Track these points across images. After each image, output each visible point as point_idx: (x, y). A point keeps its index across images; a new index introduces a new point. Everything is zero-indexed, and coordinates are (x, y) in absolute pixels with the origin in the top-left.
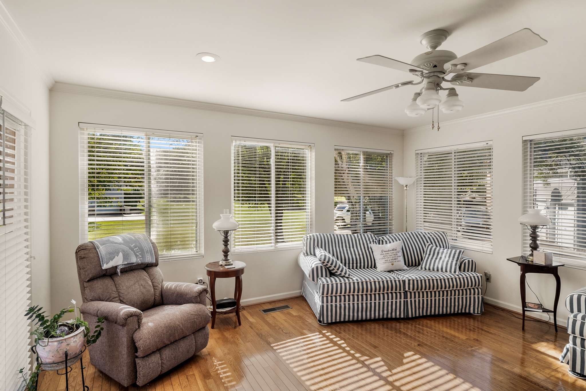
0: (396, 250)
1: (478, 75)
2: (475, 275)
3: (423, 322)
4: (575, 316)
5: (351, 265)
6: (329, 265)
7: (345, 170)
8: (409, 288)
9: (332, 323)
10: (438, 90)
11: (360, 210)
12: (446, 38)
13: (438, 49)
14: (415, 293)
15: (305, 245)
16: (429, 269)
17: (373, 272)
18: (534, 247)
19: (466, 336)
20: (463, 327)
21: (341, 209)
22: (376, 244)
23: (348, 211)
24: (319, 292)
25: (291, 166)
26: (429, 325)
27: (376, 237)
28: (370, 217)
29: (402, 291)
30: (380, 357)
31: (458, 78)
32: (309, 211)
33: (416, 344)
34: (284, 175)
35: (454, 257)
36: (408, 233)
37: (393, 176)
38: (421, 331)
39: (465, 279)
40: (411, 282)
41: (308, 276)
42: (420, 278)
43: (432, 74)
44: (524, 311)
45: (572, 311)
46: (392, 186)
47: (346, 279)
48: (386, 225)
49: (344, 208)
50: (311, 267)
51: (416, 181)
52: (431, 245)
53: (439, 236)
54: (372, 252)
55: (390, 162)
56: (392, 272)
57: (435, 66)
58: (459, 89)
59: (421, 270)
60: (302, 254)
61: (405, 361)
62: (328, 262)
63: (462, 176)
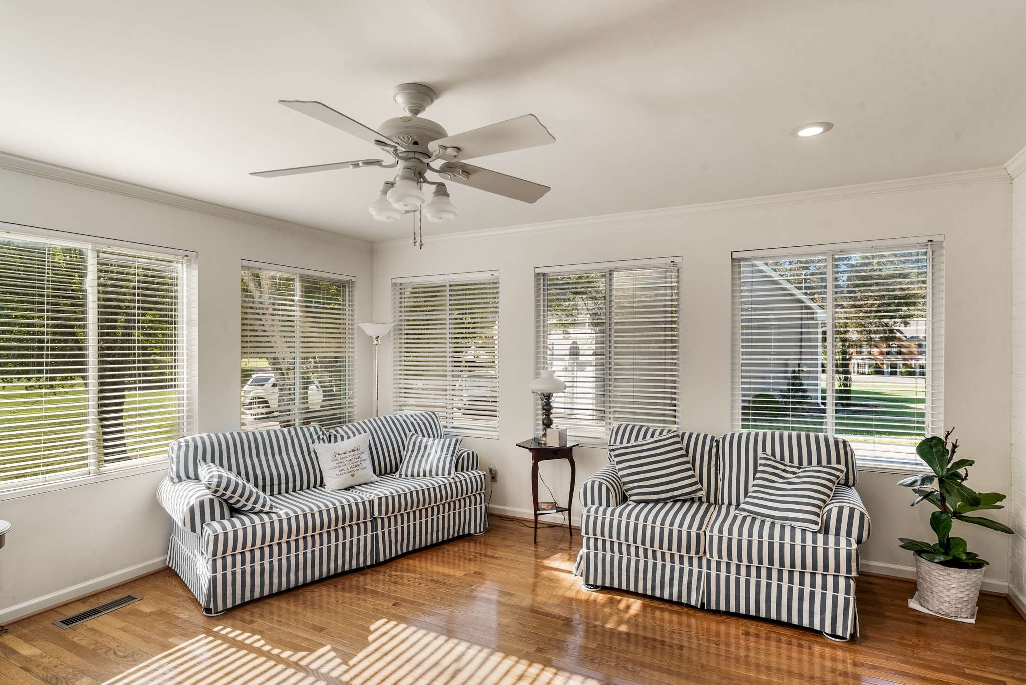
0: (358, 449)
1: (477, 169)
2: (476, 474)
3: (402, 564)
4: (589, 511)
5: (276, 488)
6: (229, 493)
7: (267, 309)
8: (380, 513)
9: (236, 608)
10: (421, 182)
11: (294, 384)
12: (432, 101)
13: (420, 115)
14: (389, 518)
15: (175, 460)
16: (412, 475)
17: (319, 495)
18: (547, 424)
19: (465, 571)
20: (460, 557)
21: (260, 383)
22: (324, 443)
23: (274, 385)
24: (205, 553)
25: (138, 295)
26: (411, 568)
27: (324, 430)
28: (315, 396)
29: (368, 519)
30: (329, 644)
31: (448, 168)
32: (185, 389)
33: (390, 605)
34: (128, 314)
35: (448, 450)
36: (379, 419)
37: (355, 321)
38: (399, 580)
39: (464, 482)
40: (384, 501)
41: (180, 524)
42: (397, 492)
43: (411, 155)
44: (536, 515)
45: (586, 505)
46: (352, 338)
47: (265, 517)
48: (343, 408)
49: (267, 380)
50: (189, 503)
51: (392, 330)
52: (416, 435)
53: (427, 419)
54: (317, 458)
55: (349, 295)
56: (351, 490)
57: (416, 143)
58: (452, 186)
59: (400, 479)
60: (167, 482)
61: (371, 638)
62: (226, 489)
63: (464, 323)
